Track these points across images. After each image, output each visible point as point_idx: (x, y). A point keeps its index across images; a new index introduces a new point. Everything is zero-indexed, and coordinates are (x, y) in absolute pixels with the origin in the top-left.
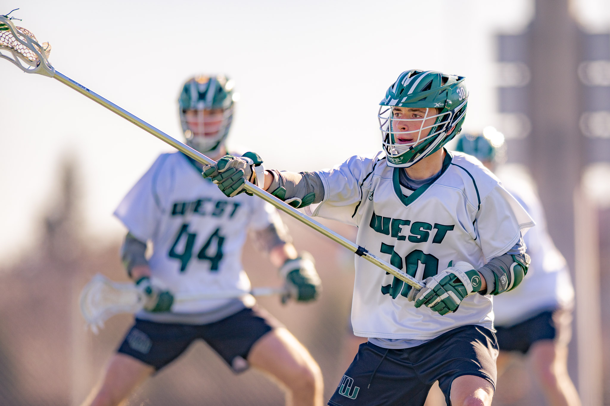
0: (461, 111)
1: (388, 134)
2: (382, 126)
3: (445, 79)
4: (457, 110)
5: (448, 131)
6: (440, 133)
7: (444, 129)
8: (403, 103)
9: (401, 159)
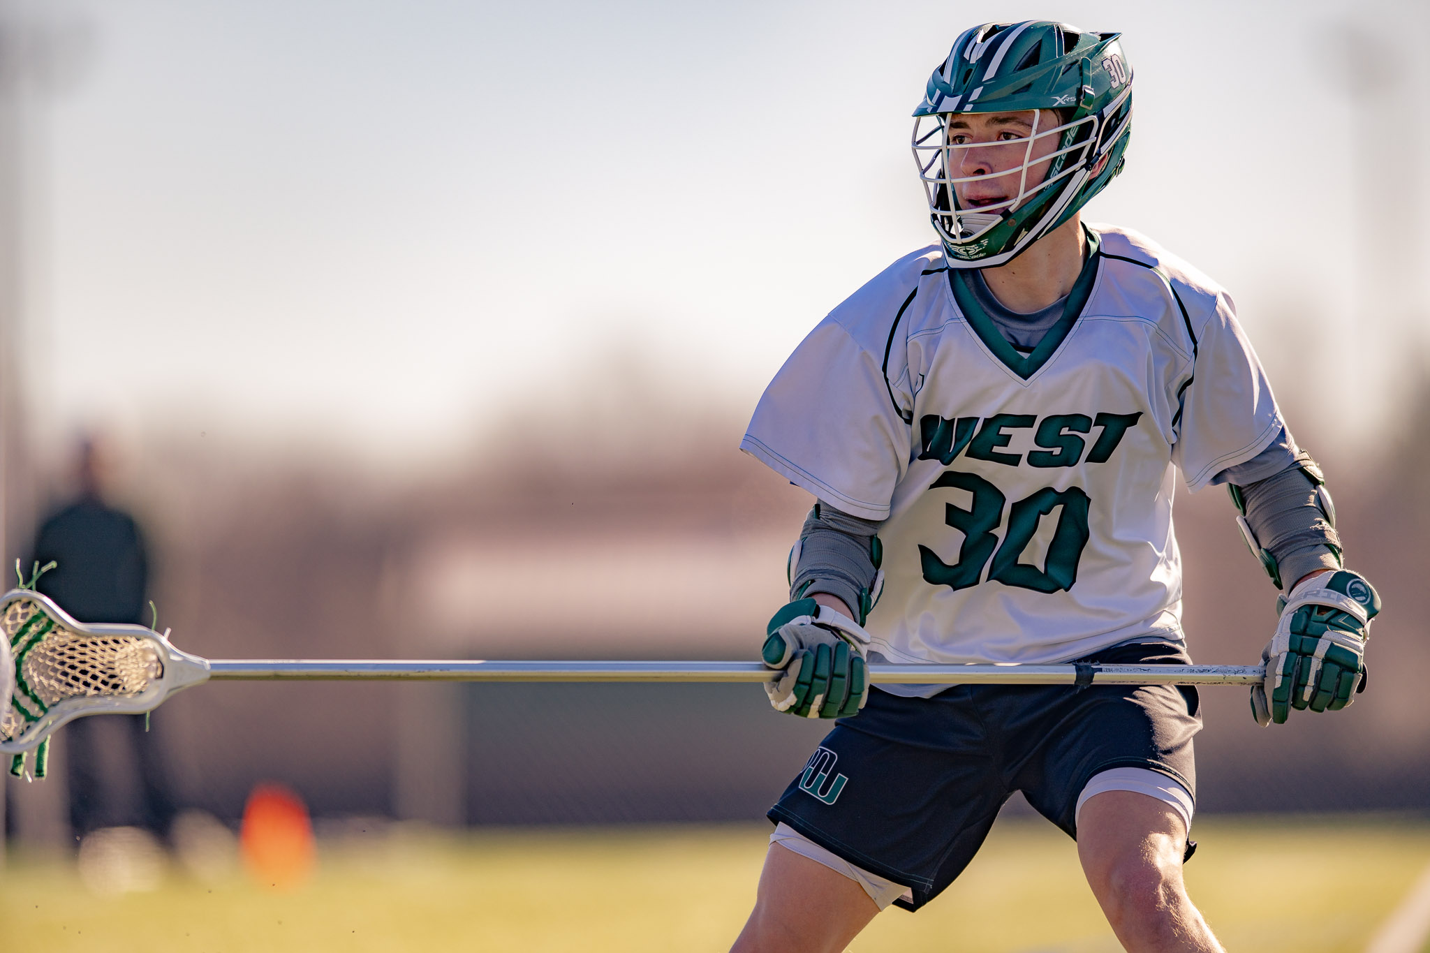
0: (1120, 116)
1: (943, 187)
2: (924, 172)
3: (1072, 40)
4: (1109, 112)
5: (1092, 165)
6: (1074, 173)
7: (1083, 160)
8: (973, 102)
9: (982, 246)
